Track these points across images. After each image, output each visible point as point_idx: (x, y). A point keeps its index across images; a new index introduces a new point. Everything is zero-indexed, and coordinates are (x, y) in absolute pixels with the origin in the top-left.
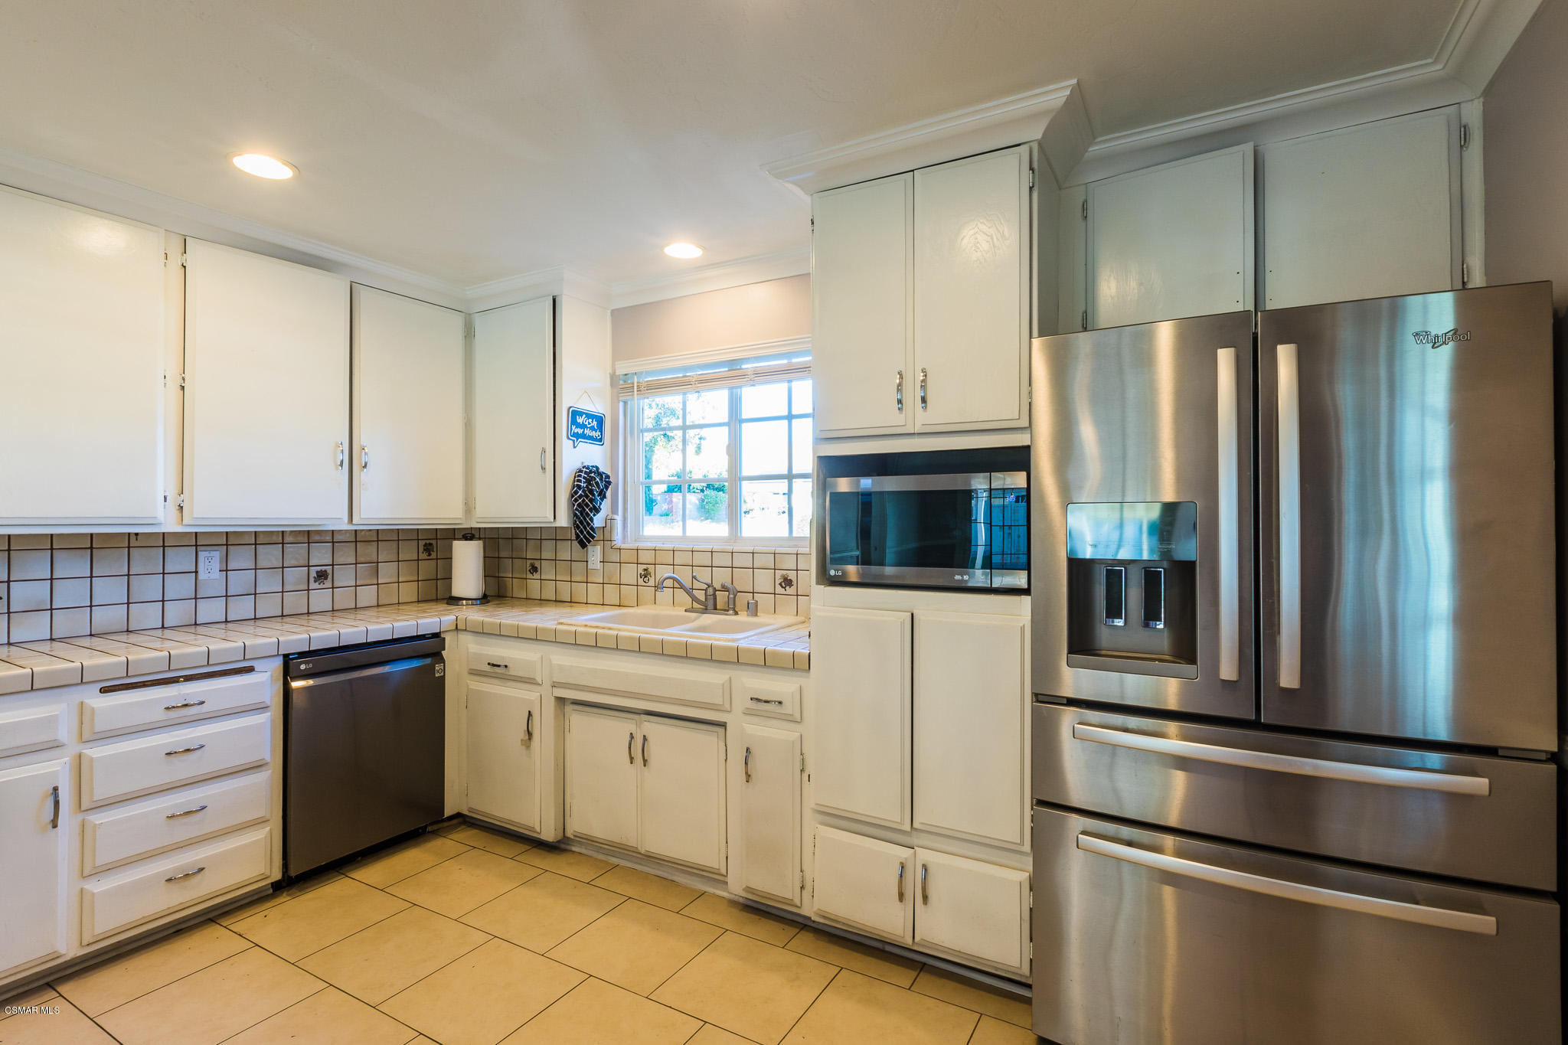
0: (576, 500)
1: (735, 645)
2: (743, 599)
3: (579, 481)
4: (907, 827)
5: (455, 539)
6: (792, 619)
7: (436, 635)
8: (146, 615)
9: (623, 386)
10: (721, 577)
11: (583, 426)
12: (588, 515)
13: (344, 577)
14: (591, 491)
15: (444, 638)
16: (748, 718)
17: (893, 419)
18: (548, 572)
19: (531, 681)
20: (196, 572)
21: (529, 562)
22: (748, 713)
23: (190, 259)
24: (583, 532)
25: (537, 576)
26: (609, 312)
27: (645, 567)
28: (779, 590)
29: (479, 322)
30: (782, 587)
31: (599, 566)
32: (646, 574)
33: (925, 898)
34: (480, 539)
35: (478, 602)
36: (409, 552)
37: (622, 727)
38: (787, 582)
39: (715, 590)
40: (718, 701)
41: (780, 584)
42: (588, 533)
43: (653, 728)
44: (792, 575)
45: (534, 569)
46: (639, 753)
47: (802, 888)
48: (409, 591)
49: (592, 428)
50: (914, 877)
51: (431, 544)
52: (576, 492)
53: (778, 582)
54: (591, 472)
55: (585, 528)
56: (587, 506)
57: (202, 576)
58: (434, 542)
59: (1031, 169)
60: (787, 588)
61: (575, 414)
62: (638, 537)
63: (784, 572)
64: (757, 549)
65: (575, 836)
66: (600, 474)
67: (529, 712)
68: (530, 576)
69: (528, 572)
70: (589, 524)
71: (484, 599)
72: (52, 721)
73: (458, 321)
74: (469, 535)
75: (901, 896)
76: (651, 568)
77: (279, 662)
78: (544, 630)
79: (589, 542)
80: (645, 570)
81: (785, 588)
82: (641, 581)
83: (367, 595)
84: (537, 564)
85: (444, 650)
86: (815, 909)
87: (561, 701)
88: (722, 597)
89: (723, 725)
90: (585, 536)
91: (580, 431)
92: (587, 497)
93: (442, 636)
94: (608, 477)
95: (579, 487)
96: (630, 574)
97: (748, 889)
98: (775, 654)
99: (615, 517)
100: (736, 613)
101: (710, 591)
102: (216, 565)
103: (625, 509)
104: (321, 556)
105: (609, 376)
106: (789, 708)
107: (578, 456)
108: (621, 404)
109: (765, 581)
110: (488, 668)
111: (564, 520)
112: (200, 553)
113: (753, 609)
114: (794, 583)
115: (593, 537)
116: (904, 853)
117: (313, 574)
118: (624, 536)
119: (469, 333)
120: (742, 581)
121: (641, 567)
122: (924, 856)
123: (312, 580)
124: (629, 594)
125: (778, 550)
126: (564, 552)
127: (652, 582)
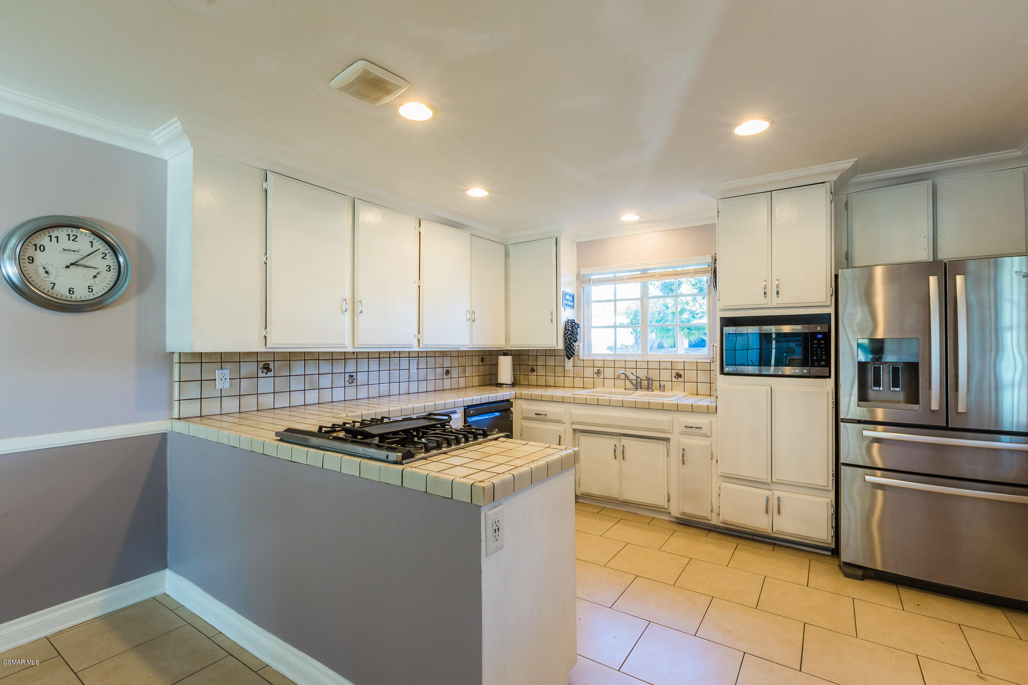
0: (567, 336)
1: (676, 402)
2: (656, 384)
3: (569, 327)
4: (769, 481)
5: (500, 355)
6: (683, 394)
7: (508, 401)
8: (395, 389)
9: (583, 280)
10: (642, 374)
11: (567, 300)
12: (572, 343)
13: (454, 373)
14: (573, 332)
15: (512, 402)
16: (681, 435)
17: (762, 301)
18: (541, 371)
19: (560, 422)
20: (409, 369)
21: (530, 367)
22: (682, 433)
23: (423, 229)
24: (570, 351)
25: (534, 374)
26: (575, 244)
27: (598, 369)
28: (674, 379)
29: (511, 249)
30: (676, 378)
31: (572, 368)
32: (599, 372)
33: (779, 512)
34: (511, 355)
35: (511, 386)
36: (476, 361)
37: (610, 442)
38: (679, 376)
39: (641, 380)
40: (667, 428)
41: (675, 377)
42: (572, 352)
43: (626, 441)
44: (681, 372)
45: (533, 370)
46: (620, 454)
47: (712, 511)
48: (476, 381)
49: (571, 301)
50: (774, 504)
51: (483, 358)
52: (568, 332)
53: (673, 376)
54: (572, 323)
55: (570, 350)
56: (571, 339)
57: (411, 371)
58: (484, 357)
59: (831, 193)
60: (679, 378)
61: (565, 294)
62: (590, 354)
63: (677, 371)
64: (661, 360)
65: (581, 494)
66: (576, 324)
67: (560, 436)
68: (530, 373)
69: (529, 372)
70: (572, 348)
71: (513, 385)
73: (502, 248)
74: (505, 353)
75: (767, 512)
76: (601, 370)
77: (462, 409)
78: (568, 397)
79: (572, 356)
80: (598, 370)
81: (677, 379)
82: (595, 376)
83: (462, 382)
84: (535, 368)
85: (512, 407)
86: (721, 520)
87: (575, 430)
88: (645, 383)
89: (667, 440)
90: (570, 354)
91: (567, 302)
92: (571, 335)
93: (511, 400)
94: (578, 325)
95: (569, 330)
96: (589, 372)
97: (683, 514)
98: (698, 406)
99: (580, 344)
100: (653, 391)
101: (639, 380)
102: (415, 367)
103: (584, 340)
104: (447, 363)
105: (575, 275)
106: (704, 431)
107: (567, 314)
108: (582, 289)
109: (666, 375)
110: (535, 416)
111: (561, 346)
112: (410, 361)
113: (662, 388)
114: (683, 376)
115: (574, 354)
116: (768, 493)
117: (445, 372)
118: (583, 355)
119: (507, 254)
120: (653, 375)
121: (596, 370)
122: (777, 493)
123: (444, 374)
124: (589, 382)
125: (673, 360)
126: (551, 362)
127: (602, 376)
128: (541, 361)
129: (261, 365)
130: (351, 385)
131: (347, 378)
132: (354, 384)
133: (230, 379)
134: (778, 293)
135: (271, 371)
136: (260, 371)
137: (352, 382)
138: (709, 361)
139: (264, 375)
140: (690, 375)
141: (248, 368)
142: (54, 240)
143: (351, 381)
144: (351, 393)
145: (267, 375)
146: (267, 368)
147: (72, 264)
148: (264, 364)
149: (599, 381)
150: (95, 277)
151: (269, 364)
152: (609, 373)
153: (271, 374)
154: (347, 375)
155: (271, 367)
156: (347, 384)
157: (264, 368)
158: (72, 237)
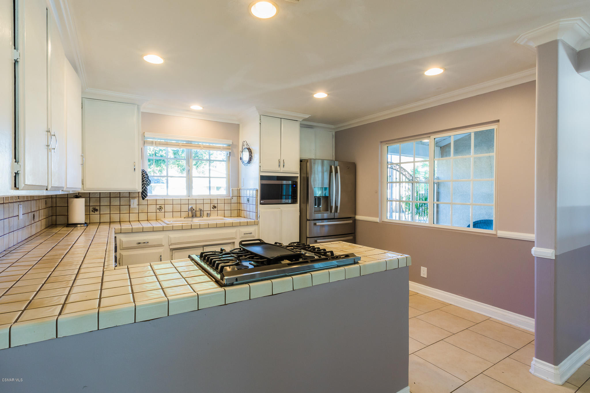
3: (143, 175)
5: (73, 198)
9: (146, 141)
17: (277, 169)
18: (105, 210)
19: (159, 246)
24: (144, 194)
26: (140, 113)
27: (160, 206)
28: (212, 209)
30: (213, 208)
31: (136, 207)
32: (160, 208)
38: (215, 207)
41: (212, 208)
42: (146, 194)
44: (216, 205)
51: (46, 201)
53: (211, 207)
58: (47, 199)
59: (300, 125)
60: (215, 209)
63: (214, 204)
64: (204, 198)
70: (146, 191)
74: (77, 196)
76: (163, 206)
82: (158, 211)
84: (97, 208)
87: (172, 249)
88: (198, 213)
90: (144, 196)
96: (152, 208)
98: (250, 222)
100: (204, 217)
108: (144, 147)
109: (207, 207)
110: (137, 245)
111: (140, 189)
113: (209, 215)
114: (217, 207)
115: (147, 196)
121: (158, 207)
124: (152, 216)
125: (211, 198)
126: (115, 202)
127: (163, 211)
128: (105, 202)
134: (284, 166)
138: (230, 198)
140: (221, 206)
149: (160, 215)
152: (169, 208)
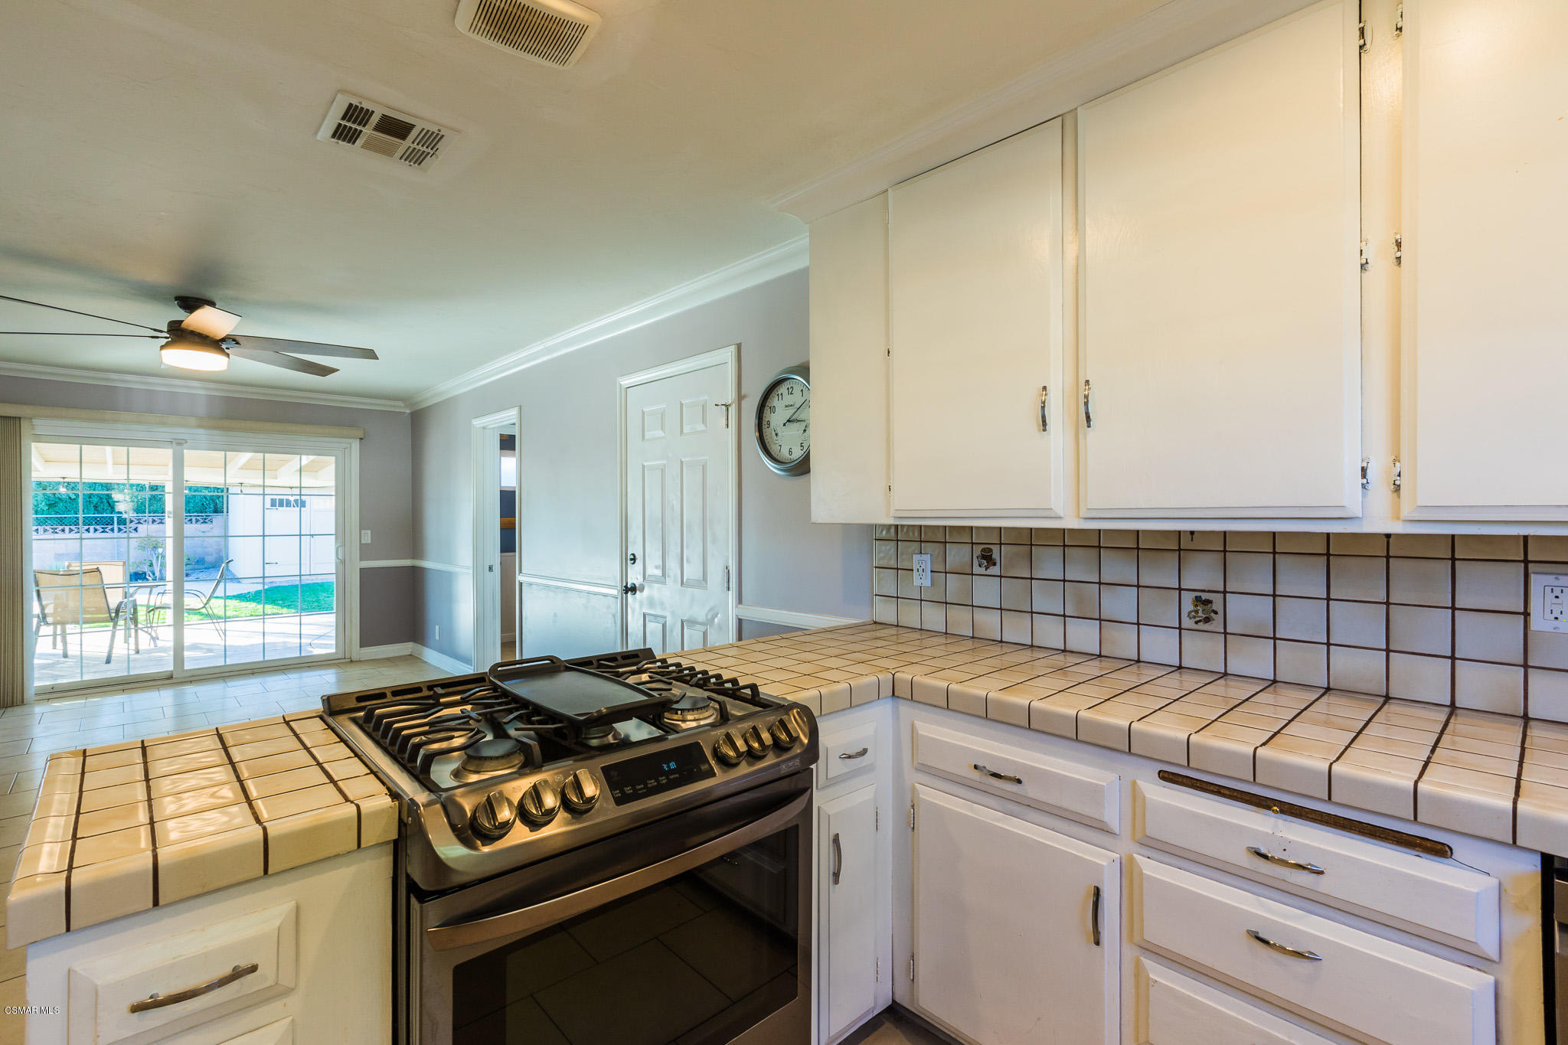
20: (1526, 614)
57: (1535, 624)
72: (1095, 793)
112: (1533, 578)
129: (978, 550)
130: (1201, 626)
131: (1188, 605)
132: (1217, 625)
133: (932, 571)
135: (995, 564)
136: (976, 562)
137: (1207, 620)
139: (982, 571)
141: (958, 555)
142: (780, 397)
143: (1200, 614)
144: (1202, 650)
145: (989, 572)
146: (987, 558)
147: (789, 421)
148: (983, 550)
150: (805, 431)
151: (990, 550)
153: (995, 570)
154: (1188, 599)
155: (996, 556)
156: (1187, 623)
157: (984, 557)
158: (790, 391)
